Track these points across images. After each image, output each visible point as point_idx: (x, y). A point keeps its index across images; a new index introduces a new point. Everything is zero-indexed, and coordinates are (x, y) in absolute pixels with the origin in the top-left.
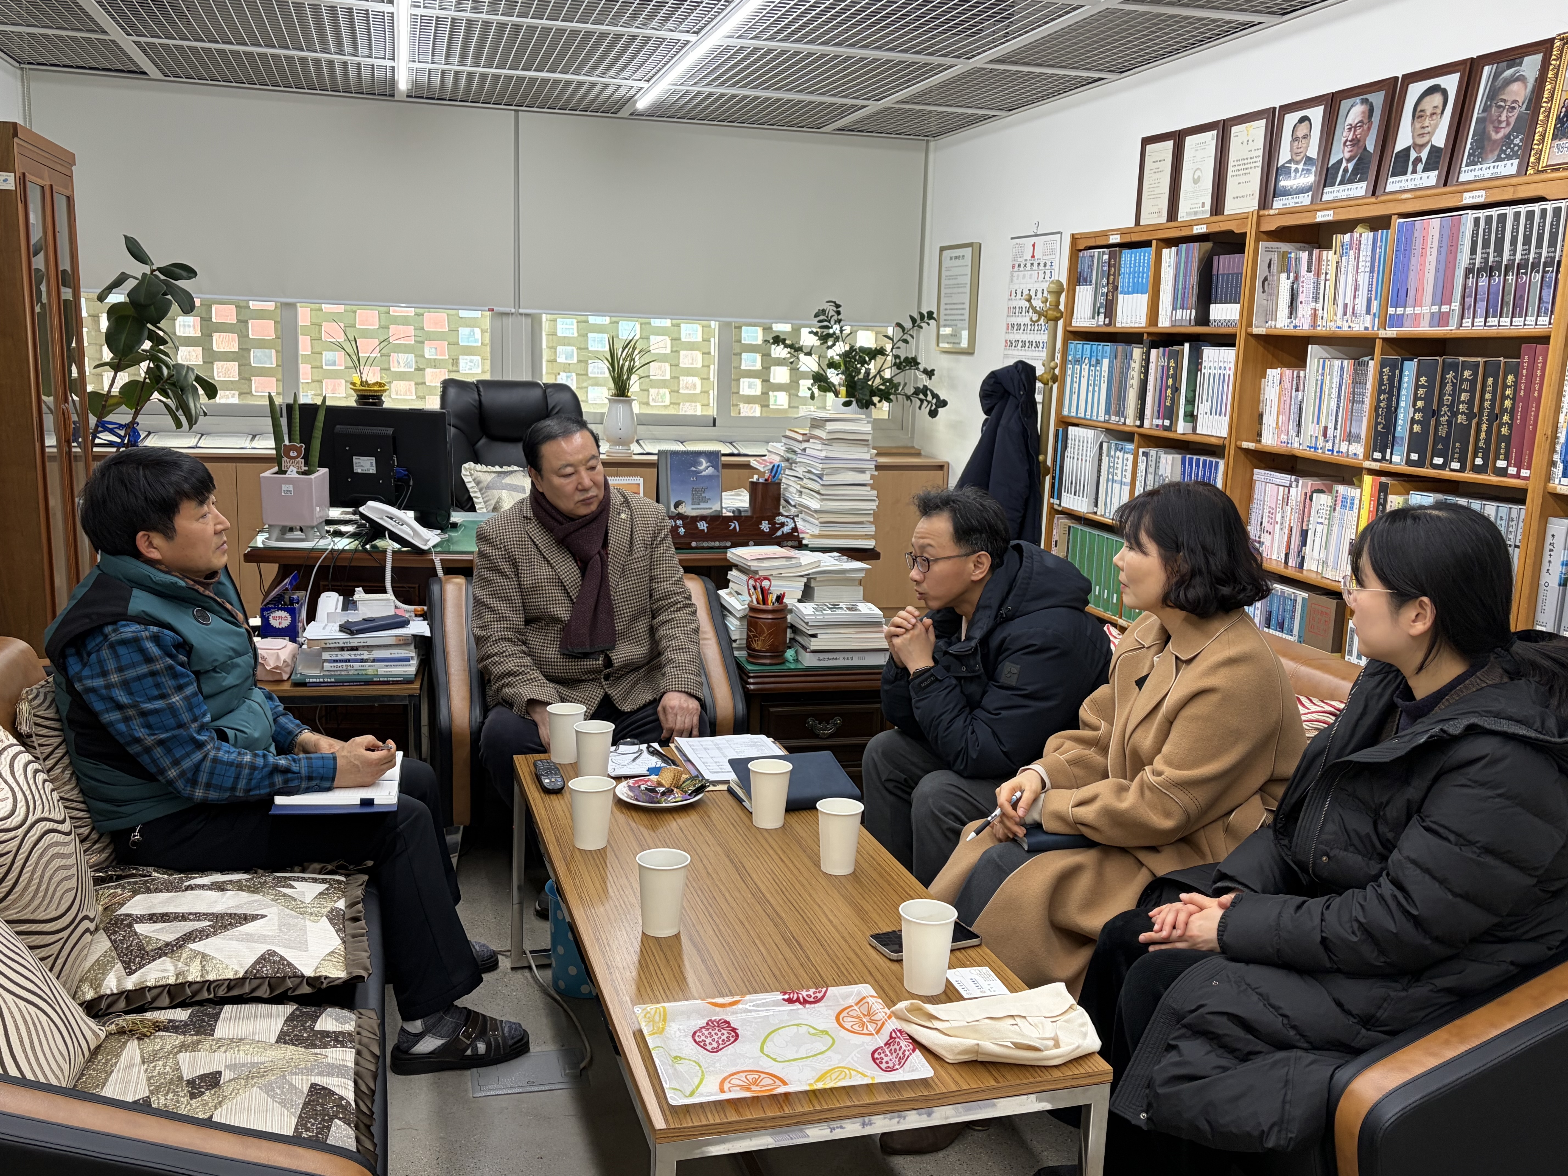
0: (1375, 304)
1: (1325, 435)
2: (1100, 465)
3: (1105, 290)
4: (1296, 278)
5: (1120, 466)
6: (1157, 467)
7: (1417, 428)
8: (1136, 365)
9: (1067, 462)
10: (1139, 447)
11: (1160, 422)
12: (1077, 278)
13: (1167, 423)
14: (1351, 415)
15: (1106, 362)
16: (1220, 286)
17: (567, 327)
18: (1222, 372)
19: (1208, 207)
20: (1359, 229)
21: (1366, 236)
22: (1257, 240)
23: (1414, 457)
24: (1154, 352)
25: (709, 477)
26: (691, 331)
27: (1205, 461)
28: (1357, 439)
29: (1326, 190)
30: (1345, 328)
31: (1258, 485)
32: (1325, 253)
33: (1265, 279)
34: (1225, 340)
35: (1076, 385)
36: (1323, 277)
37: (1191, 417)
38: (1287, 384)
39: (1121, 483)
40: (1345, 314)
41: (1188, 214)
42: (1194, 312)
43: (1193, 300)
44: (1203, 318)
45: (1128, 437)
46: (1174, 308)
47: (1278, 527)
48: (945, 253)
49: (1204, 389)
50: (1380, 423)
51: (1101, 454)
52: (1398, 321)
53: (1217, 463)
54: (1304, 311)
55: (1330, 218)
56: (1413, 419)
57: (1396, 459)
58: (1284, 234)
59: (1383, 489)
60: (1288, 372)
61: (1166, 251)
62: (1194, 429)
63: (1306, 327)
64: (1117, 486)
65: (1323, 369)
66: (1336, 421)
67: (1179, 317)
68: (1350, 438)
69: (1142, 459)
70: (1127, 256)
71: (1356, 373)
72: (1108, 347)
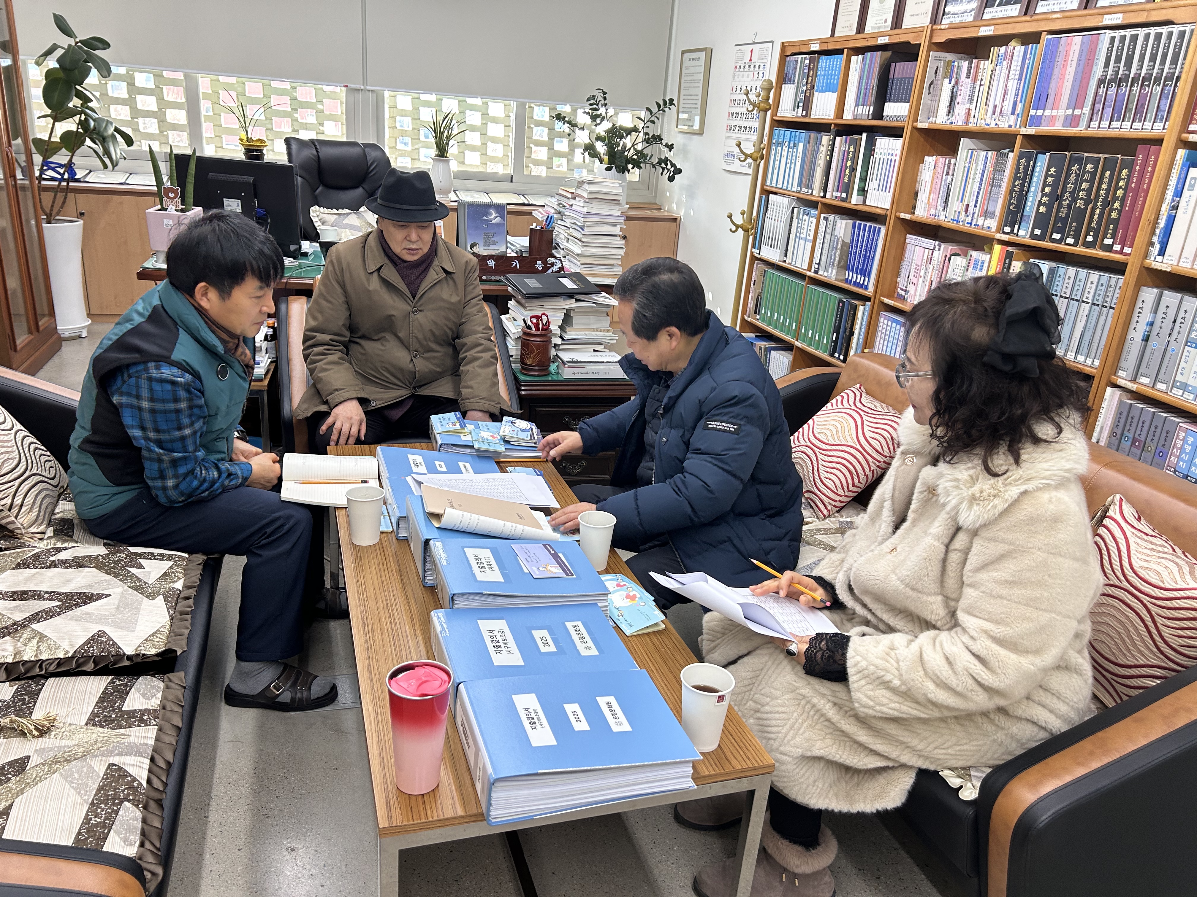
0: (1019, 106)
1: (966, 211)
2: (791, 225)
3: (805, 88)
4: (957, 83)
5: (806, 227)
6: (833, 229)
7: (1042, 209)
8: (824, 149)
9: (767, 221)
10: (821, 213)
11: (838, 194)
12: (783, 78)
13: (844, 195)
14: (989, 197)
15: (801, 146)
16: (895, 88)
17: (404, 101)
18: (890, 157)
19: (889, 22)
20: (1013, 43)
21: (1019, 49)
22: (929, 51)
23: (1038, 232)
24: (838, 139)
25: (497, 225)
26: (496, 108)
27: (870, 227)
28: (992, 215)
29: (987, 10)
30: (993, 125)
31: (909, 247)
32: (982, 62)
33: (932, 83)
34: (895, 132)
35: (777, 163)
36: (978, 83)
37: (863, 192)
38: (939, 169)
39: (806, 240)
40: (994, 114)
41: (873, 28)
42: (872, 108)
43: (872, 98)
44: (879, 114)
45: (813, 205)
46: (857, 105)
47: (921, 280)
48: (686, 55)
49: (875, 170)
50: (1012, 204)
51: (792, 217)
52: (1037, 121)
53: (880, 228)
54: (960, 110)
55: (991, 33)
56: (1040, 201)
57: (1022, 233)
58: (951, 46)
59: (1009, 256)
60: (941, 160)
61: (854, 58)
62: (864, 201)
63: (960, 123)
64: (802, 242)
65: (971, 158)
66: (977, 201)
67: (860, 112)
68: (987, 214)
69: (823, 222)
70: (824, 60)
71: (997, 162)
72: (803, 134)
